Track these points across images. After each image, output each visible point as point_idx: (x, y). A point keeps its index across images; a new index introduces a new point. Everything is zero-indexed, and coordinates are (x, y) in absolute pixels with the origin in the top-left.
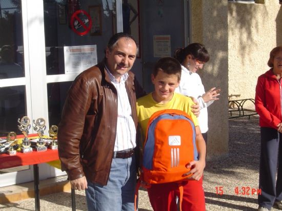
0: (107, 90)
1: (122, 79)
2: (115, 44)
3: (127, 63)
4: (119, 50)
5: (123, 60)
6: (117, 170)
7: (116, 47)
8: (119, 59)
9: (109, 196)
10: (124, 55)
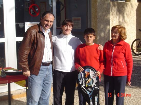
0: (40, 35)
1: (47, 31)
2: (45, 16)
3: (49, 25)
4: (46, 19)
5: (48, 23)
6: (42, 71)
7: (45, 18)
8: (46, 23)
9: (37, 81)
10: (48, 21)
